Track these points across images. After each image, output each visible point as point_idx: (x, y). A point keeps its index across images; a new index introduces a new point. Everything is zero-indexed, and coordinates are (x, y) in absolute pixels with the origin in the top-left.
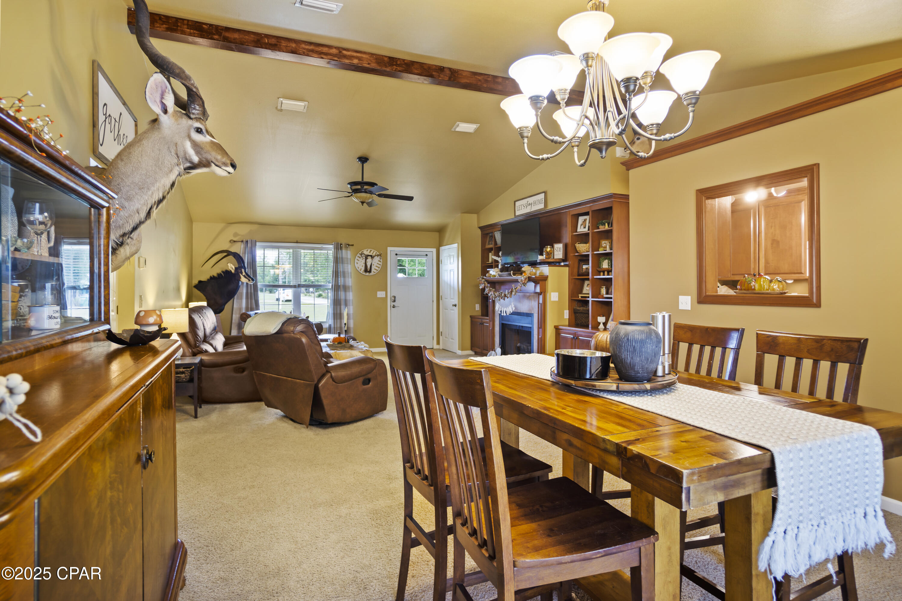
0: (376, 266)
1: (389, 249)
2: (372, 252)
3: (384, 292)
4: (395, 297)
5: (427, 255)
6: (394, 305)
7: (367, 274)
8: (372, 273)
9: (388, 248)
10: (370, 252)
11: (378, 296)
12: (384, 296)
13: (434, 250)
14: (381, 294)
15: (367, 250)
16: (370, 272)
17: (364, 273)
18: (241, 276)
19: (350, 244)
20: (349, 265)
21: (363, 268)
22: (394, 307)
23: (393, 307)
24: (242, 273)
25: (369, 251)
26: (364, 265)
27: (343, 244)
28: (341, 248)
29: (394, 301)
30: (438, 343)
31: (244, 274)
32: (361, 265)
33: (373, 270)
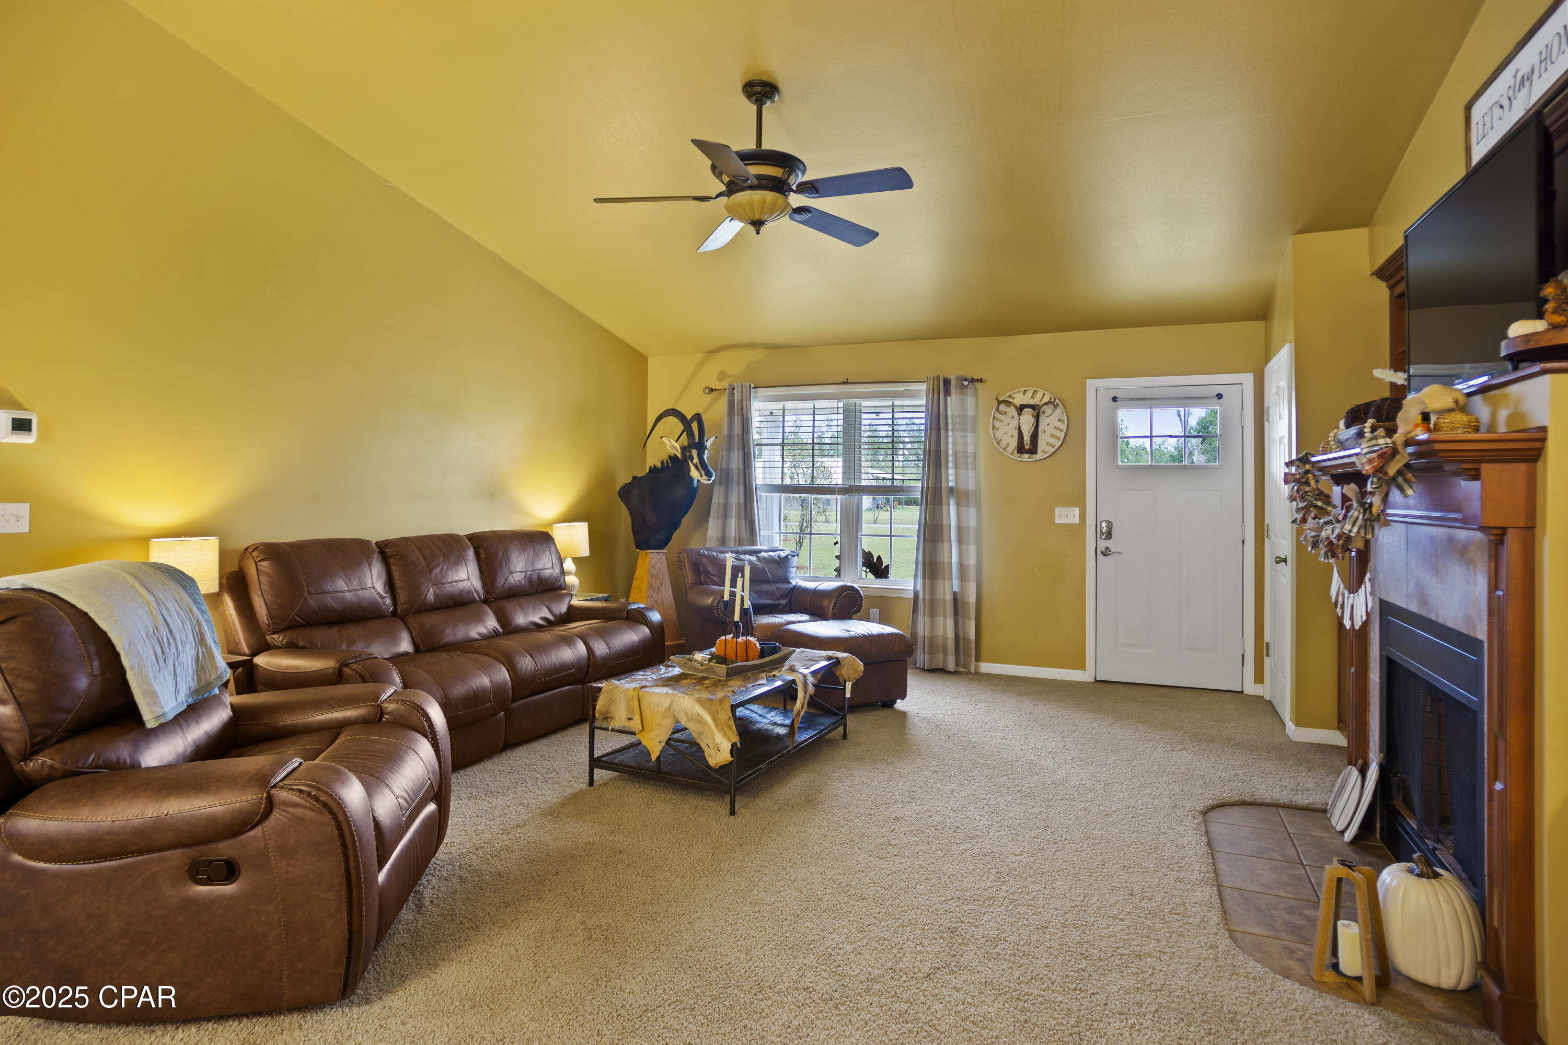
0: (1051, 435)
1: (1092, 384)
2: (1039, 395)
3: (1077, 511)
4: (1110, 524)
5: (1220, 396)
6: (1107, 548)
7: (1026, 456)
8: (1040, 455)
9: (1088, 381)
10: (1033, 397)
11: (1058, 521)
12: (1076, 520)
13: (1248, 379)
14: (1067, 516)
15: (1025, 392)
16: (1033, 450)
17: (1016, 456)
18: (691, 465)
19: (976, 378)
20: (969, 435)
21: (1014, 443)
22: (1106, 553)
23: (1104, 554)
24: (692, 458)
25: (1030, 393)
26: (1016, 433)
27: (953, 378)
28: (947, 392)
29: (1109, 535)
30: (1259, 678)
31: (696, 460)
32: (1009, 434)
33: (1041, 445)
